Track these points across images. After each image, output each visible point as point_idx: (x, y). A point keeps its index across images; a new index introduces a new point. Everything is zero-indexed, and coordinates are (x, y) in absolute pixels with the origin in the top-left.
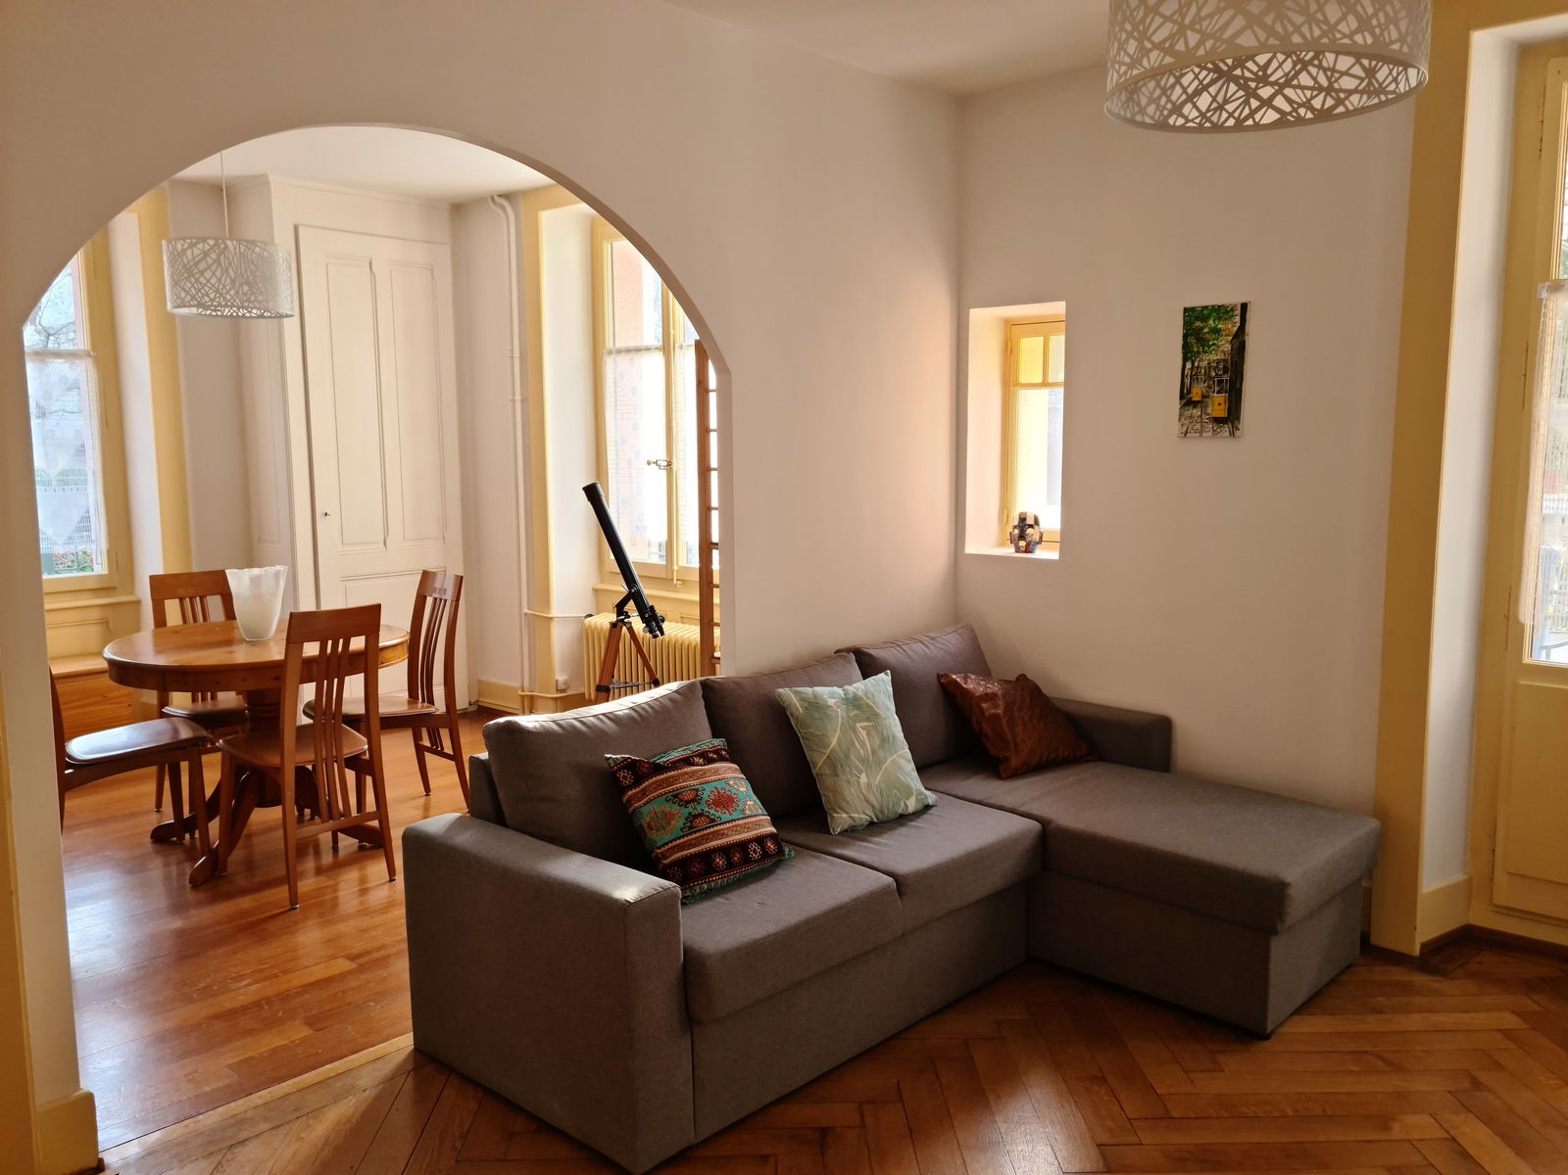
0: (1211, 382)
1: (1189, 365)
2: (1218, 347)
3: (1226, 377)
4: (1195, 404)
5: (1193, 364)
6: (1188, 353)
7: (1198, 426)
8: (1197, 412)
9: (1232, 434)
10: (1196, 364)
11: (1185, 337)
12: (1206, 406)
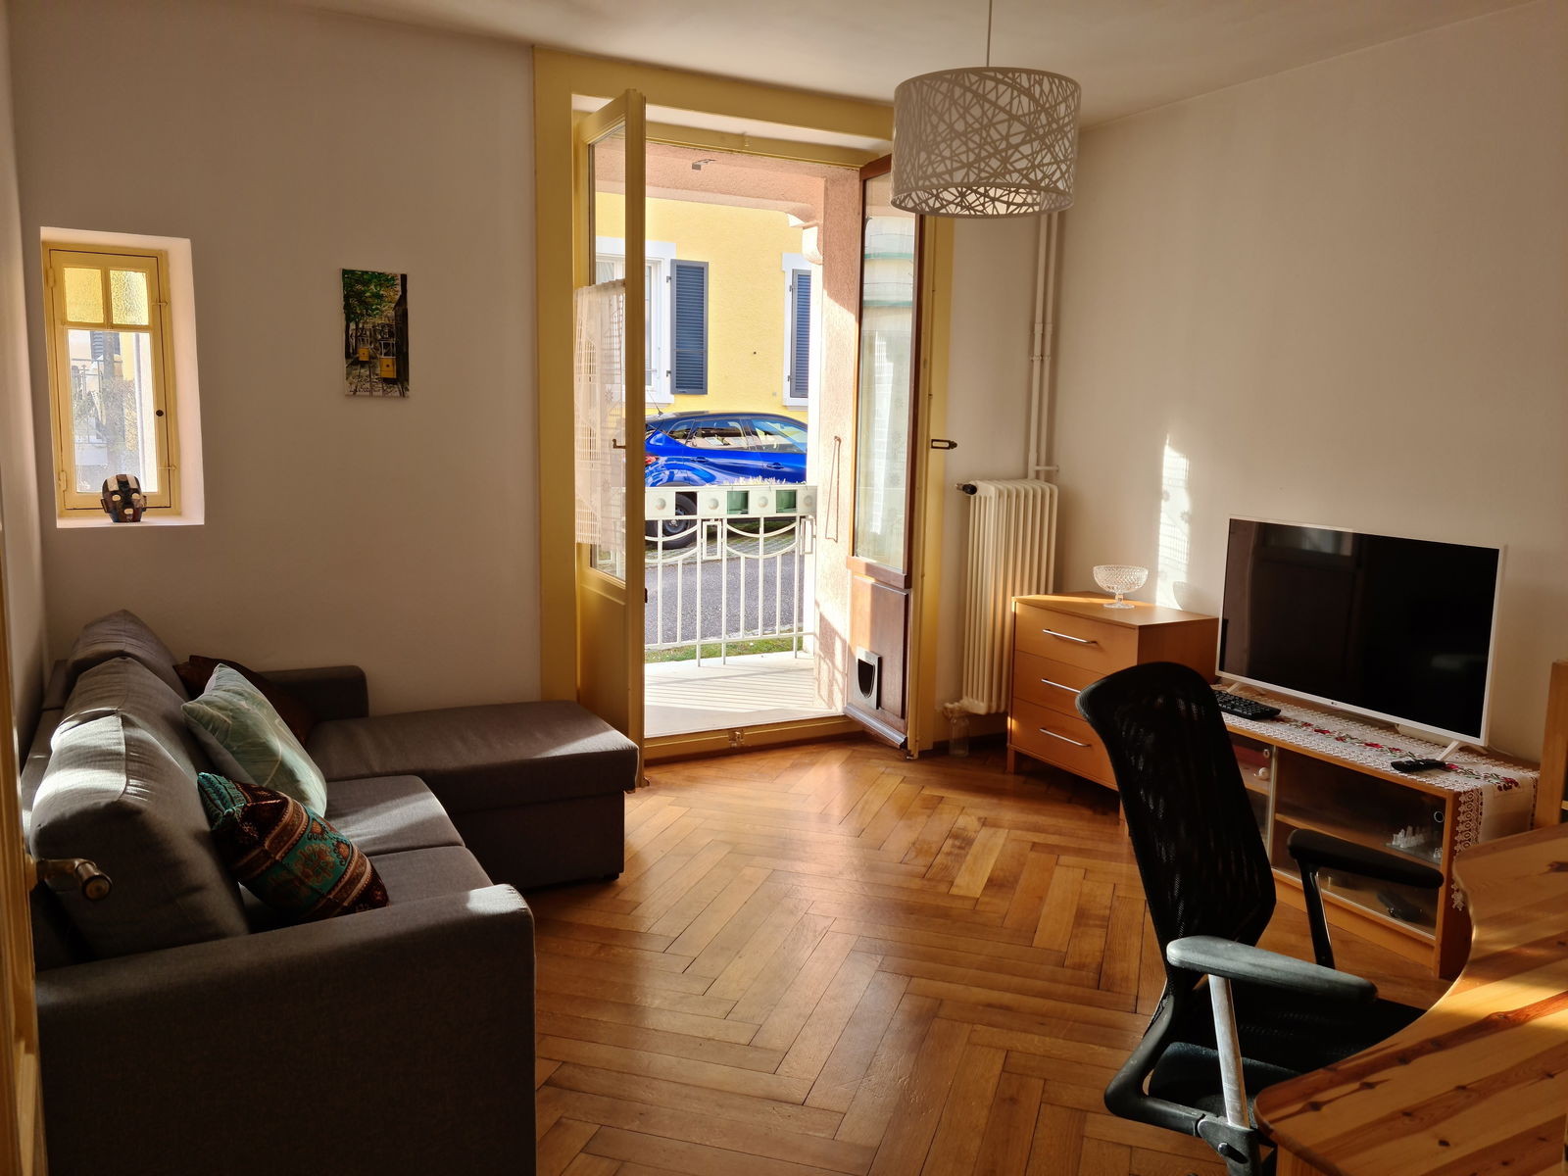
0: (377, 345)
1: (353, 326)
2: (382, 312)
3: (392, 341)
4: (363, 364)
5: (357, 326)
6: (350, 314)
7: (368, 385)
8: (365, 372)
9: (403, 395)
10: (361, 326)
11: (346, 298)
12: (374, 367)
